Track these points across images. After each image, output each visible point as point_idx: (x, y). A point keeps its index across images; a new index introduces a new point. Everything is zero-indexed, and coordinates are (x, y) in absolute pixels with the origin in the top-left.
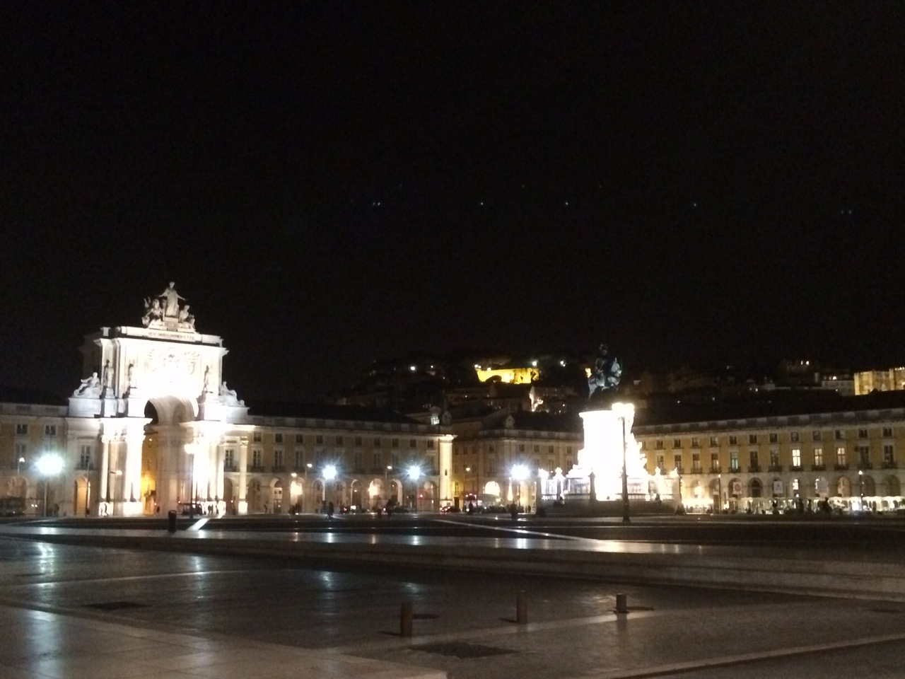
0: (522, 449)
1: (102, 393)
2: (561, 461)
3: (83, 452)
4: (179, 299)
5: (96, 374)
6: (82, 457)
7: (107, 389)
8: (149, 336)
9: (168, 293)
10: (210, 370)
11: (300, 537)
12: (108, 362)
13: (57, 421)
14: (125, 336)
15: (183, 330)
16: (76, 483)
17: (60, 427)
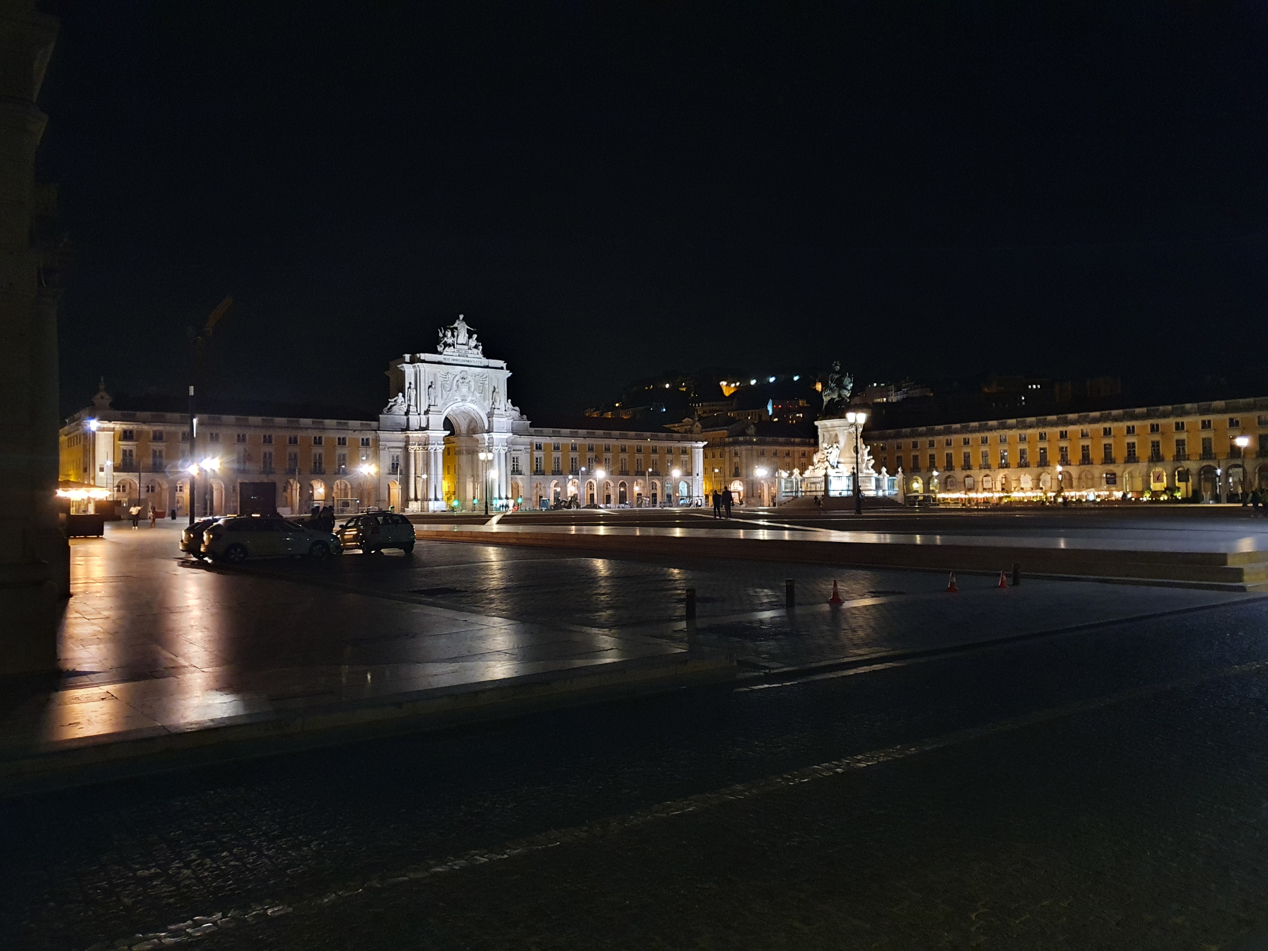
0: (762, 454)
1: (407, 410)
2: (796, 463)
3: (393, 460)
4: (467, 329)
5: (400, 394)
6: (393, 464)
7: (411, 407)
8: (444, 361)
9: (458, 324)
10: (497, 390)
11: (576, 530)
12: (410, 383)
13: (370, 435)
14: (424, 361)
15: (473, 356)
16: (389, 485)
17: (372, 439)
